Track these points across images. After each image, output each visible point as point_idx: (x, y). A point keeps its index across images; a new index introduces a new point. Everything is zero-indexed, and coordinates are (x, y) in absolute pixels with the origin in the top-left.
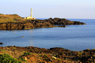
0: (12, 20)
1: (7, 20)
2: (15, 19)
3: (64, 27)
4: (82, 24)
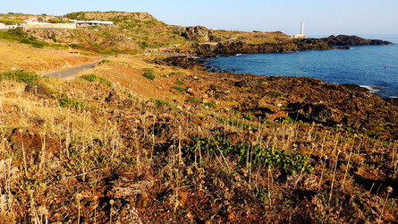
0: (273, 40)
1: (265, 40)
2: (277, 39)
3: (347, 48)
4: (386, 43)
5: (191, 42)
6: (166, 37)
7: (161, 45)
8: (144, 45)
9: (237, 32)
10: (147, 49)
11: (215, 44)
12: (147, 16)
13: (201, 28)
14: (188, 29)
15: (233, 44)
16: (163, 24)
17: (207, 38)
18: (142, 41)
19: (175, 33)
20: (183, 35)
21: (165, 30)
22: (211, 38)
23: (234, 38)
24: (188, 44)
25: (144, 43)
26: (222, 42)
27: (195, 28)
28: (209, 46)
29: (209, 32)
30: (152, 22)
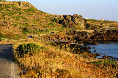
5: (69, 29)
6: (44, 24)
7: (41, 31)
8: (25, 30)
9: (108, 22)
10: (28, 34)
11: (92, 31)
12: (27, 4)
13: (77, 17)
14: (65, 17)
15: (109, 32)
16: (42, 12)
17: (83, 26)
18: (23, 26)
19: (53, 20)
20: (60, 22)
21: (43, 17)
22: (87, 26)
23: (106, 27)
24: (66, 30)
25: (25, 29)
26: (99, 30)
27: (72, 17)
28: (86, 33)
29: (85, 20)
30: (31, 10)
